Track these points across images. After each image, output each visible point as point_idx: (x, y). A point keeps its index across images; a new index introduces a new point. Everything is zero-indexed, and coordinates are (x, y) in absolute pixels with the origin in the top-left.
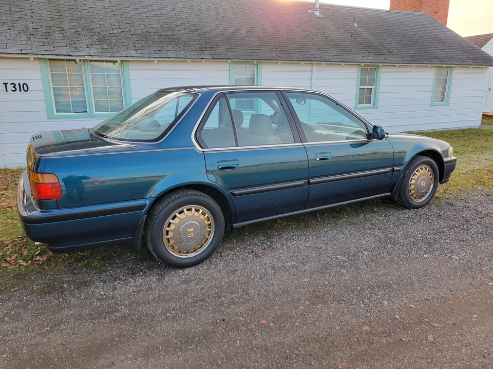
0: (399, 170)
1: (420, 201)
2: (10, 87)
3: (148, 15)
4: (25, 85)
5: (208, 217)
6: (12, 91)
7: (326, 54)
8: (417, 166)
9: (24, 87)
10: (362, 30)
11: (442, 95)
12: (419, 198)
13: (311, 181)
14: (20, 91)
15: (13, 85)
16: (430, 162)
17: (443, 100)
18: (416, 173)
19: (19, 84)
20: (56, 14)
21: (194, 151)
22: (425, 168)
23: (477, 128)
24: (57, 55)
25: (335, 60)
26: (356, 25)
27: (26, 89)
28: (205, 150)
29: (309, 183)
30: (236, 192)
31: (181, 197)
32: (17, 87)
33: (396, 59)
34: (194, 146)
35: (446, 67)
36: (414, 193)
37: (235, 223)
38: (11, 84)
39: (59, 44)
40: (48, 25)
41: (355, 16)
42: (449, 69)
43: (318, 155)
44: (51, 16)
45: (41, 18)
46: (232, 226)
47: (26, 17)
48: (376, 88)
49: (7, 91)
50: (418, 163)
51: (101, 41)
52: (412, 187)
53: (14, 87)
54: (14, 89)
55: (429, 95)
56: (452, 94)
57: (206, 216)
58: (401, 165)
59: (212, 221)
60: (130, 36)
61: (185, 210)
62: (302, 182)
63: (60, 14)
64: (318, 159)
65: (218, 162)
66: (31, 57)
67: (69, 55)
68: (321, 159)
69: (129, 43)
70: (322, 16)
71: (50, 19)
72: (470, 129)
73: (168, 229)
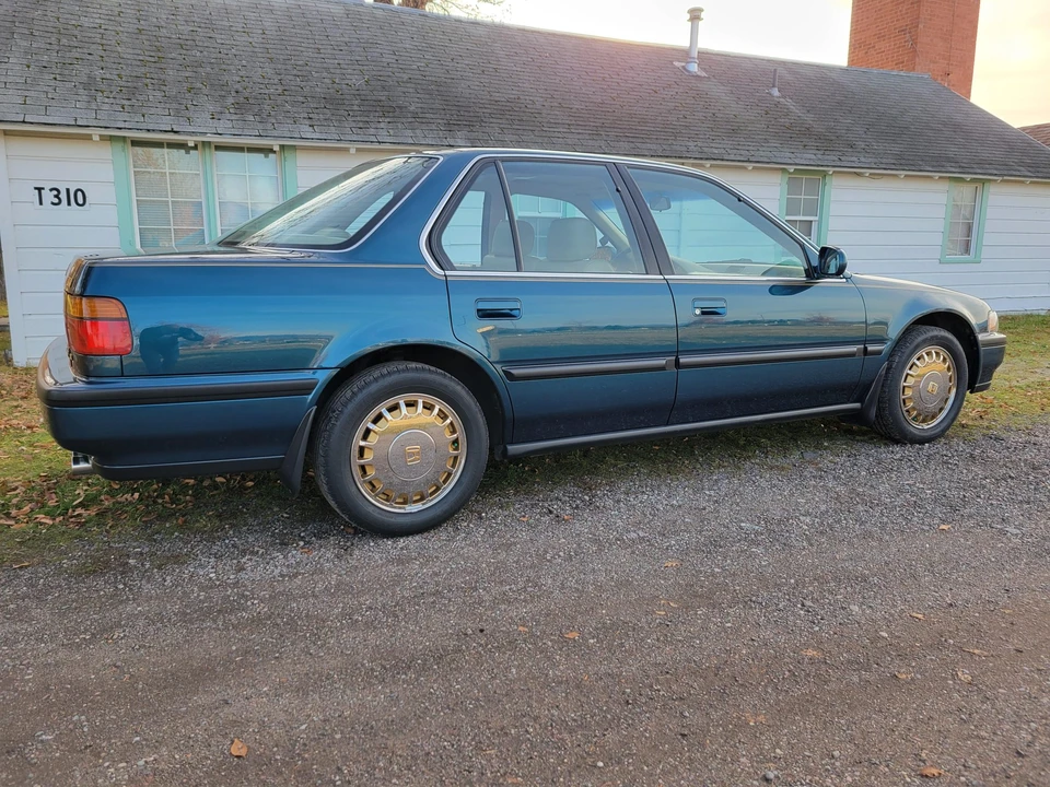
0: (879, 353)
1: (926, 427)
2: (48, 196)
3: (341, 62)
4: (79, 193)
5: (451, 423)
6: (53, 203)
7: (712, 145)
8: (917, 348)
9: (78, 198)
10: (789, 103)
11: (965, 239)
12: (924, 421)
13: (681, 360)
14: (69, 204)
15: (56, 193)
16: (947, 339)
17: (967, 251)
18: (917, 363)
19: (68, 190)
20: (152, 54)
21: (425, 274)
22: (937, 354)
23: (1043, 313)
24: (148, 130)
25: (732, 157)
26: (776, 92)
27: (80, 201)
28: (448, 273)
29: (677, 364)
30: (516, 372)
31: (395, 372)
32: (63, 196)
33: (863, 159)
34: (425, 263)
35: (973, 180)
36: (914, 408)
37: (512, 443)
38: (51, 190)
39: (153, 111)
40: (135, 74)
41: (775, 75)
42: (979, 185)
43: (698, 304)
44: (141, 58)
45: (121, 61)
46: (506, 449)
47: (90, 57)
48: (820, 222)
49: (41, 203)
50: (920, 339)
51: (241, 107)
52: (909, 393)
53: (57, 196)
54: (56, 201)
55: (938, 239)
56: (987, 239)
57: (448, 421)
58: (882, 341)
59: (460, 434)
60: (301, 99)
61: (402, 403)
62: (661, 362)
63: (160, 54)
64: (698, 312)
65: (477, 301)
66: (96, 133)
67: (173, 131)
68: (703, 313)
69: (299, 113)
70: (704, 74)
71: (139, 63)
72: (1028, 316)
73: (362, 443)
